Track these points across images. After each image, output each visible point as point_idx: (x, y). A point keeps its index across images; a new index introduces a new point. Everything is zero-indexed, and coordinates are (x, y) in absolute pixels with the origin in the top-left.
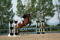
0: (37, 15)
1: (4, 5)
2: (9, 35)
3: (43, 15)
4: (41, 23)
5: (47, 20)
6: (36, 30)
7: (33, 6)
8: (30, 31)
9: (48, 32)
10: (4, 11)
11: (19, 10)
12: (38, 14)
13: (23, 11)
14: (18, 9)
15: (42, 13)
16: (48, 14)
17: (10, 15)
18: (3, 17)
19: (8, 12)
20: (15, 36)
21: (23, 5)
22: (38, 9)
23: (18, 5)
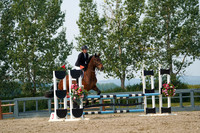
0: (144, 50)
1: (35, 17)
2: (54, 117)
3: (165, 50)
4: (160, 76)
5: (180, 66)
6: (142, 99)
7: (133, 20)
8: (122, 103)
9: (183, 109)
10: (36, 37)
11: (87, 34)
12: (148, 46)
13: (99, 35)
14: (83, 31)
15: (161, 44)
16: (183, 48)
17: (58, 49)
18: (34, 56)
19: (49, 40)
20: (71, 119)
21: (101, 17)
22: (150, 30)
23: (82, 15)
